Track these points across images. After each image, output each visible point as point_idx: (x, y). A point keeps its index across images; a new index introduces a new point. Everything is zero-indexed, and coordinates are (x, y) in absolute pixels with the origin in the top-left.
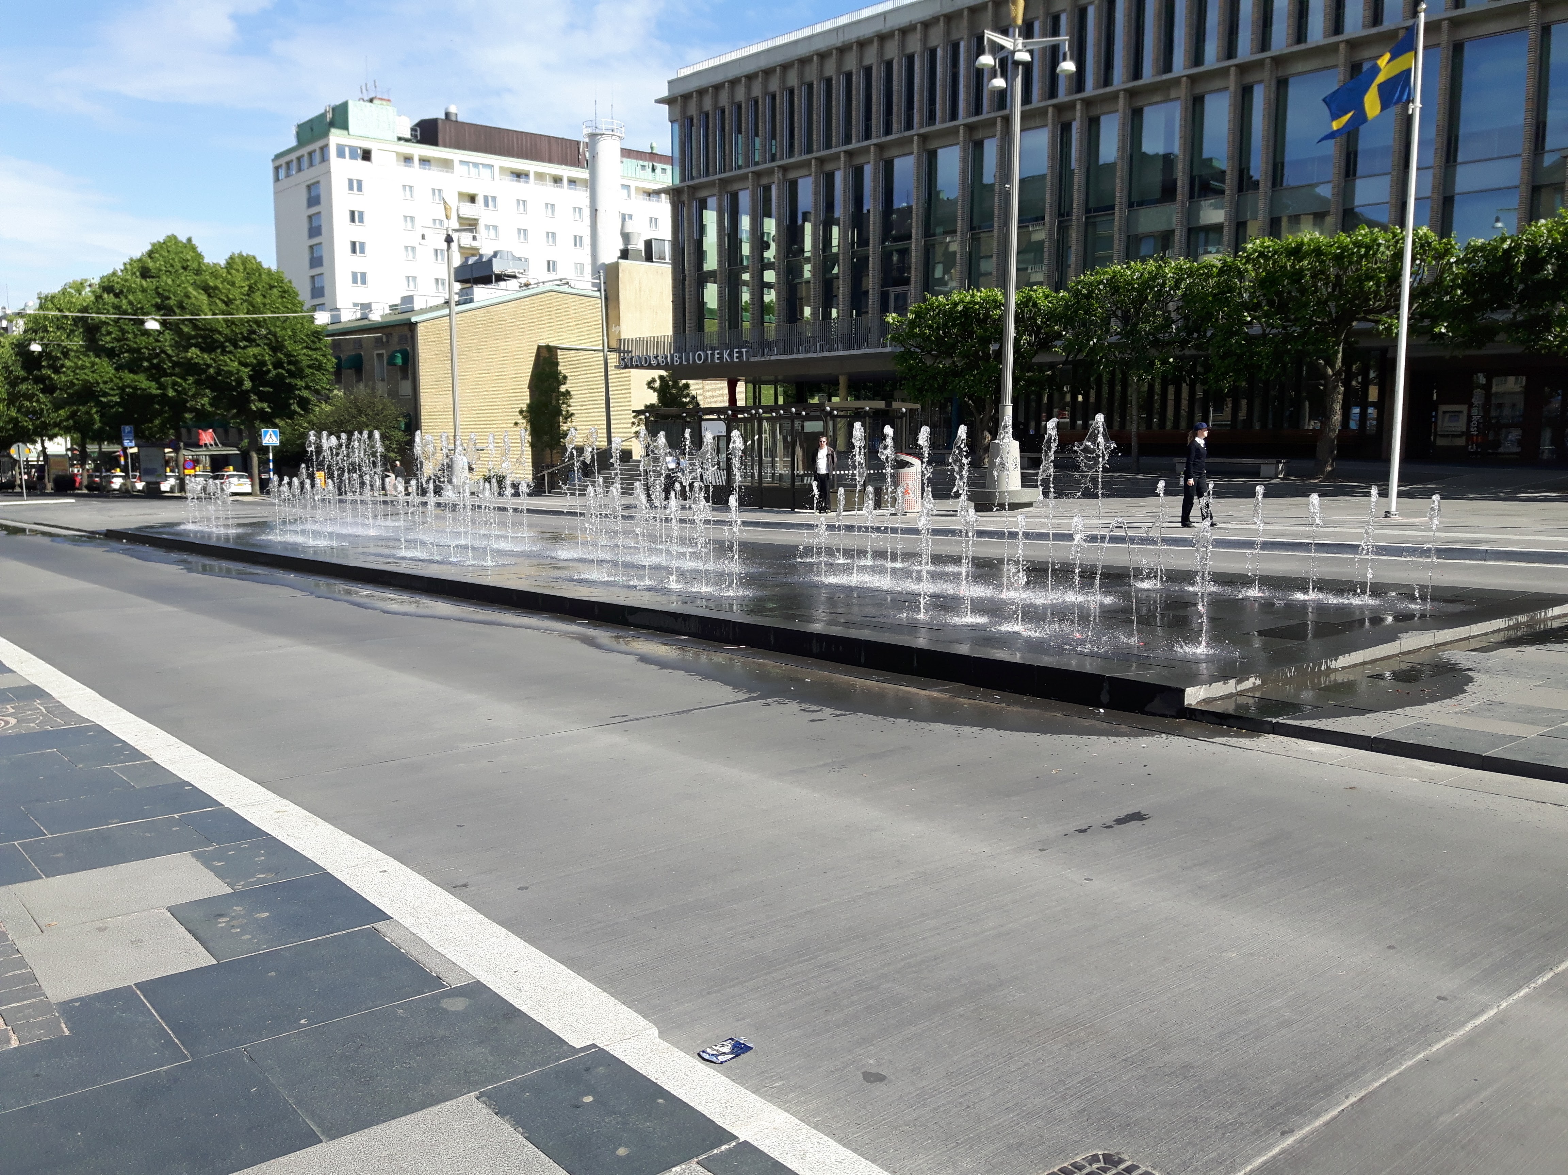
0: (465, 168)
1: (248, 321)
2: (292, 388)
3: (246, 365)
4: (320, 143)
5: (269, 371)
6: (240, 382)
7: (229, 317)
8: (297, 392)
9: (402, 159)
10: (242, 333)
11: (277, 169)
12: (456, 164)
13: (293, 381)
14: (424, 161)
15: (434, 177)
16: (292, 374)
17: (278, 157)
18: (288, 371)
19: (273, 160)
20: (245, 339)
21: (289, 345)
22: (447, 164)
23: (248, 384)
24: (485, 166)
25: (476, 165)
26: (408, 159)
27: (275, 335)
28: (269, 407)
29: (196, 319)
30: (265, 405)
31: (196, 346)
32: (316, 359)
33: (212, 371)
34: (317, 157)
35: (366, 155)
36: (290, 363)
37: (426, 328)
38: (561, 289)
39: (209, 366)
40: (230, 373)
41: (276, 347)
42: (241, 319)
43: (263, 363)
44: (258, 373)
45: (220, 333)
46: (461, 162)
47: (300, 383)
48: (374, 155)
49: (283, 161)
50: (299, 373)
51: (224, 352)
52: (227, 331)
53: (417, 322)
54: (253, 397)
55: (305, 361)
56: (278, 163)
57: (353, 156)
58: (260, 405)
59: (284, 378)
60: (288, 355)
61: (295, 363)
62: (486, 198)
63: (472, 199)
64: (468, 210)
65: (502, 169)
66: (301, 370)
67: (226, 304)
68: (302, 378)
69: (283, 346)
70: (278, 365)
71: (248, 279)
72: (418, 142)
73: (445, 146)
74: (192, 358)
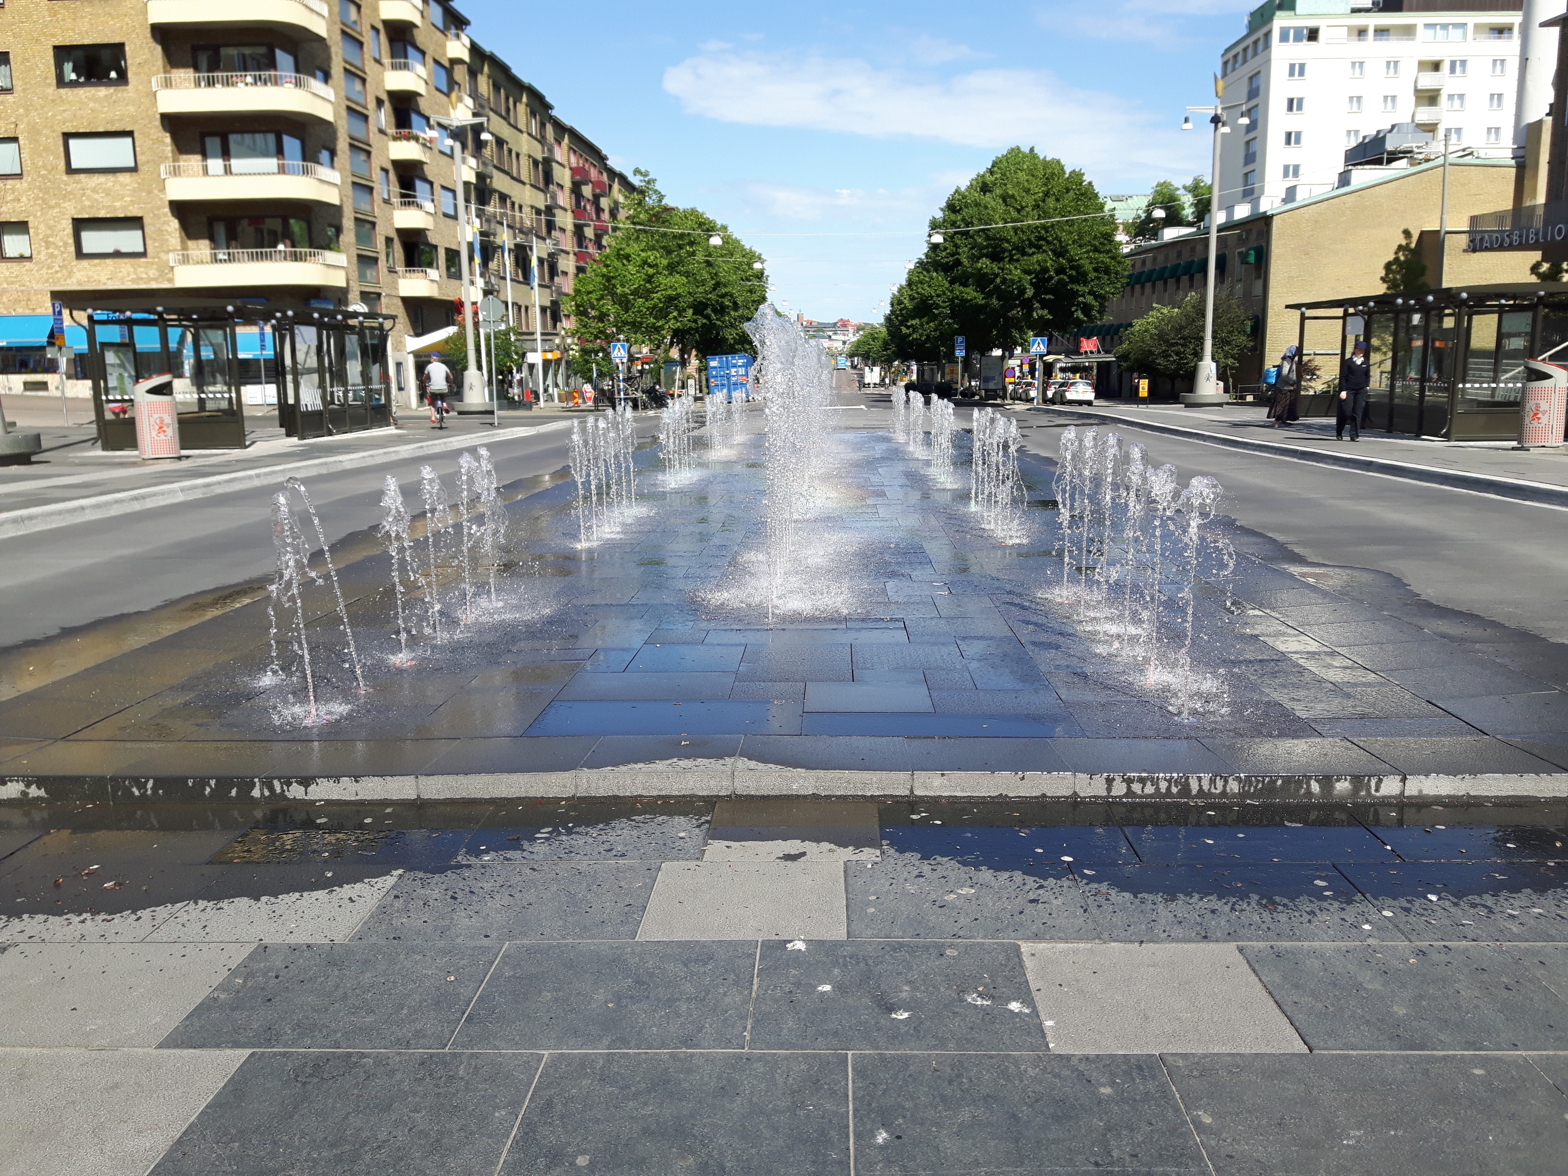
0: (1431, 32)
1: (1037, 228)
2: (1075, 294)
3: (1028, 272)
4: (1264, 30)
5: (1051, 278)
6: (1022, 291)
7: (1019, 224)
8: (1081, 299)
9: (1356, 33)
10: (1029, 239)
11: (1225, 64)
12: (1420, 29)
13: (1076, 287)
14: (1382, 32)
15: (1392, 47)
16: (1074, 280)
17: (1227, 50)
18: (1070, 276)
19: (1223, 55)
20: (1031, 245)
21: (1074, 251)
22: (1408, 31)
23: (1030, 292)
24: (1456, 26)
25: (1444, 26)
26: (1362, 32)
27: (1060, 241)
28: (1049, 313)
29: (988, 230)
30: (1046, 312)
31: (986, 256)
32: (1102, 262)
33: (998, 280)
34: (1261, 44)
35: (1313, 35)
36: (1071, 268)
37: (1283, 220)
38: (1462, 161)
39: (997, 275)
40: (1013, 282)
41: (1060, 253)
42: (1029, 226)
43: (1045, 270)
44: (1041, 280)
45: (1008, 241)
46: (1427, 26)
47: (1081, 288)
48: (1321, 35)
49: (1230, 55)
50: (1081, 277)
51: (1011, 260)
52: (1015, 239)
53: (1273, 215)
54: (1037, 305)
55: (1088, 267)
56: (1226, 58)
57: (1298, 38)
58: (1040, 312)
59: (1066, 284)
60: (1071, 260)
61: (1077, 268)
62: (1453, 64)
63: (1436, 66)
64: (1428, 81)
65: (1478, 27)
66: (1085, 274)
67: (1019, 211)
68: (1085, 283)
69: (1067, 251)
70: (1060, 271)
71: (1045, 185)
72: (1381, 10)
73: (1410, 10)
74: (982, 268)
